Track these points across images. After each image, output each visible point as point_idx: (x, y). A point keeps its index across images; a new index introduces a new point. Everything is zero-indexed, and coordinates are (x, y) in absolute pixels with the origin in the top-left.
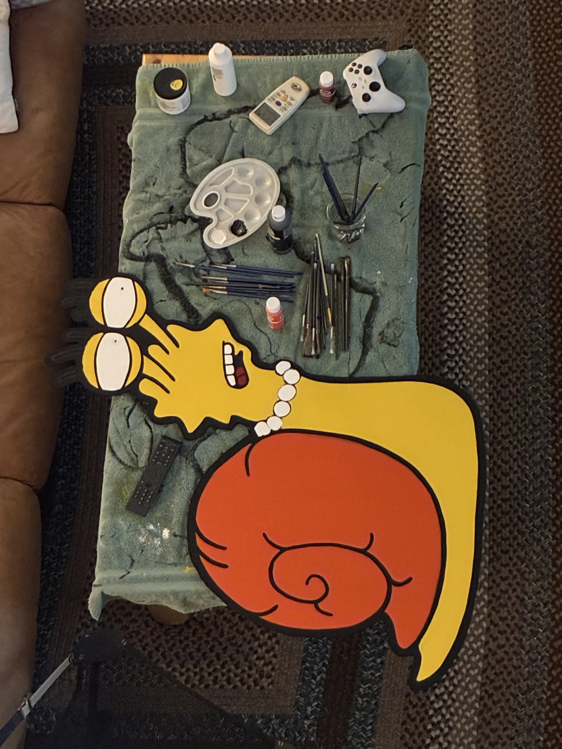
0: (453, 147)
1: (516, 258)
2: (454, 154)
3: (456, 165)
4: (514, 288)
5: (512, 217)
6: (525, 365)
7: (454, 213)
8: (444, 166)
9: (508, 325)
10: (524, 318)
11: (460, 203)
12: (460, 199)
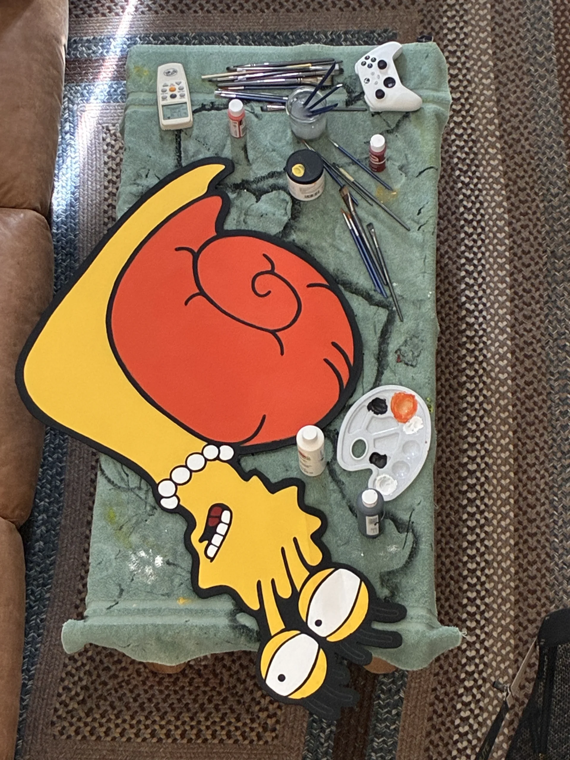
0: (471, 148)
1: (541, 270)
2: (472, 156)
3: (474, 168)
4: (538, 302)
5: (535, 225)
6: (552, 387)
7: (472, 220)
8: (460, 170)
9: (532, 343)
10: (550, 335)
11: (478, 210)
12: (478, 205)
